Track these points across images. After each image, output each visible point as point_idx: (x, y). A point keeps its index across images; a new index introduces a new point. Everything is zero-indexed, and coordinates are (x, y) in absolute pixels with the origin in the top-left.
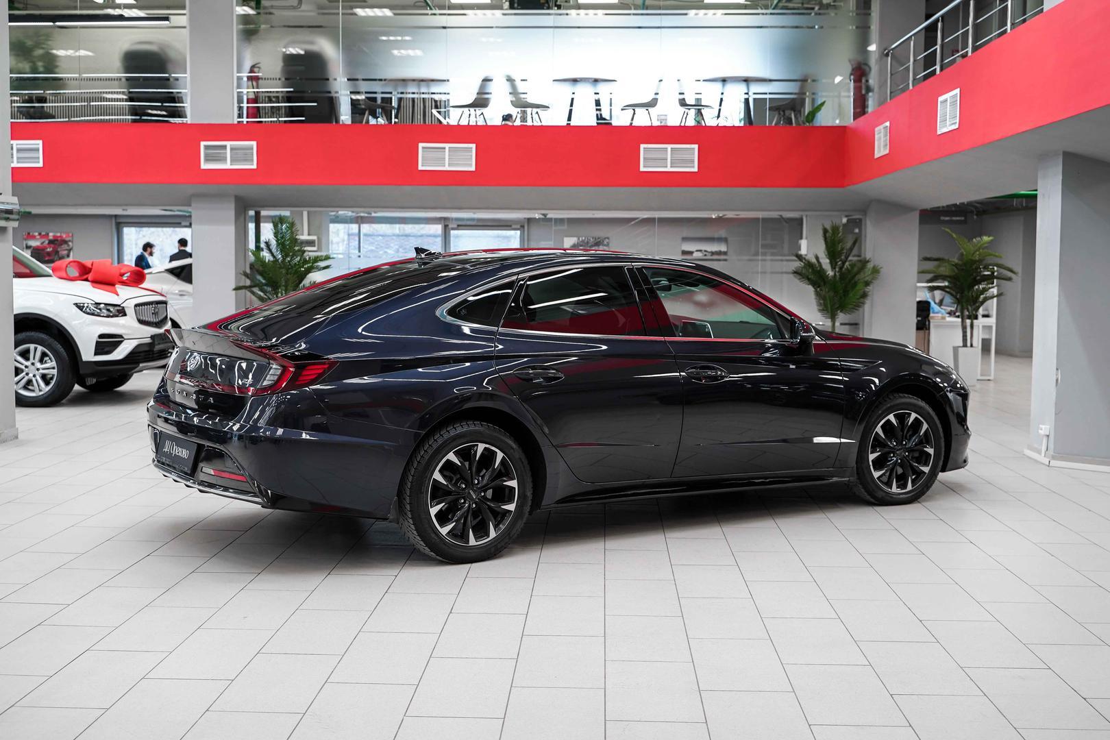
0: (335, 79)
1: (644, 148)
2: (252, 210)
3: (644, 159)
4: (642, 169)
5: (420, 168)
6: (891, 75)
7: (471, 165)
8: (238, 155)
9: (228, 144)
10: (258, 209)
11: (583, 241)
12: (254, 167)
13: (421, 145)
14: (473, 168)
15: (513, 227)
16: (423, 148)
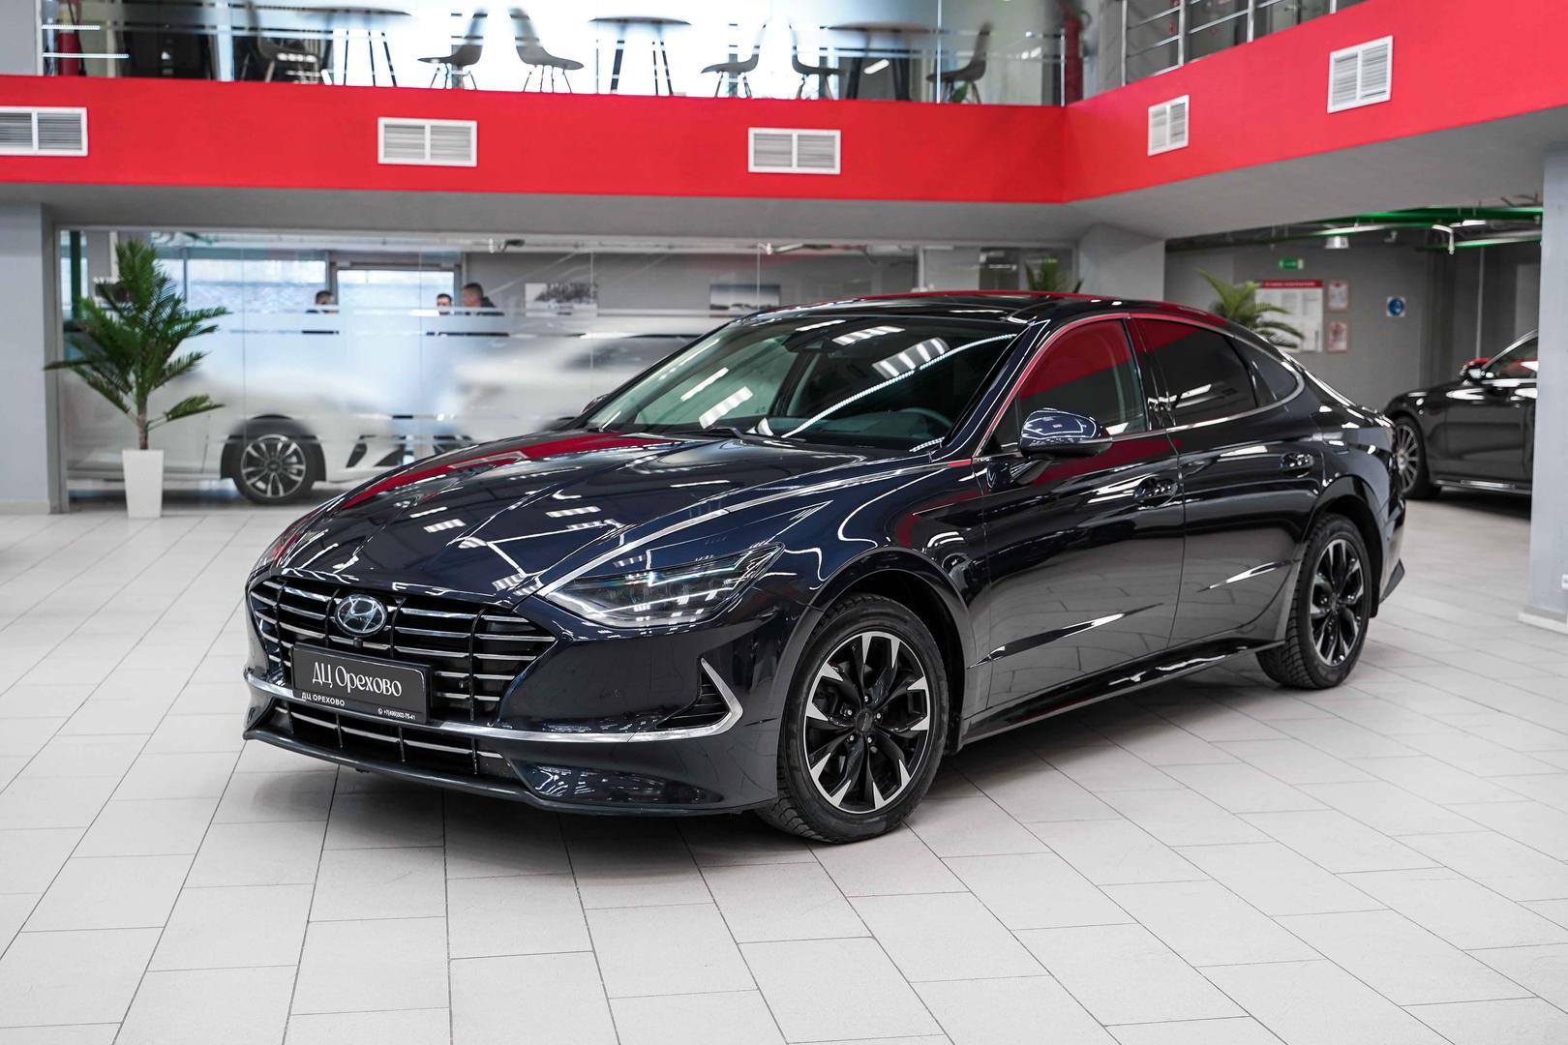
0: (213, 5)
1: (756, 135)
2: (65, 229)
3: (756, 152)
4: (752, 168)
5: (382, 159)
6: (1128, 28)
7: (468, 157)
8: (52, 131)
9: (35, 111)
10: (76, 228)
11: (556, 290)
12: (84, 152)
13: (382, 121)
14: (472, 162)
15: (444, 265)
16: (386, 126)
